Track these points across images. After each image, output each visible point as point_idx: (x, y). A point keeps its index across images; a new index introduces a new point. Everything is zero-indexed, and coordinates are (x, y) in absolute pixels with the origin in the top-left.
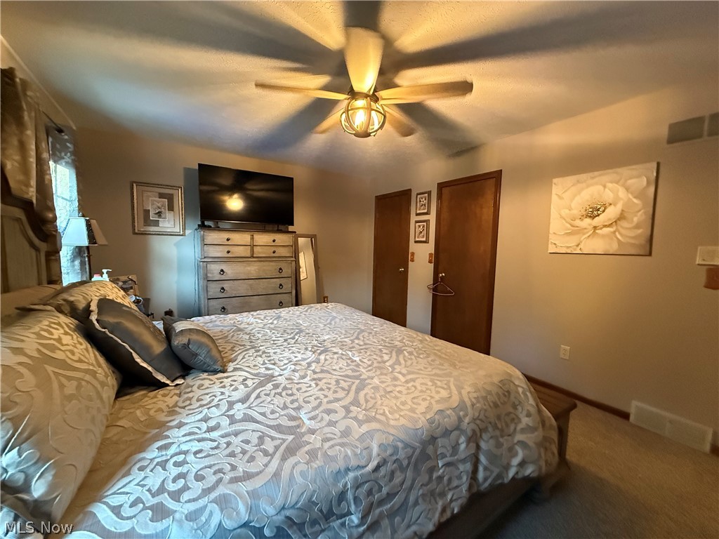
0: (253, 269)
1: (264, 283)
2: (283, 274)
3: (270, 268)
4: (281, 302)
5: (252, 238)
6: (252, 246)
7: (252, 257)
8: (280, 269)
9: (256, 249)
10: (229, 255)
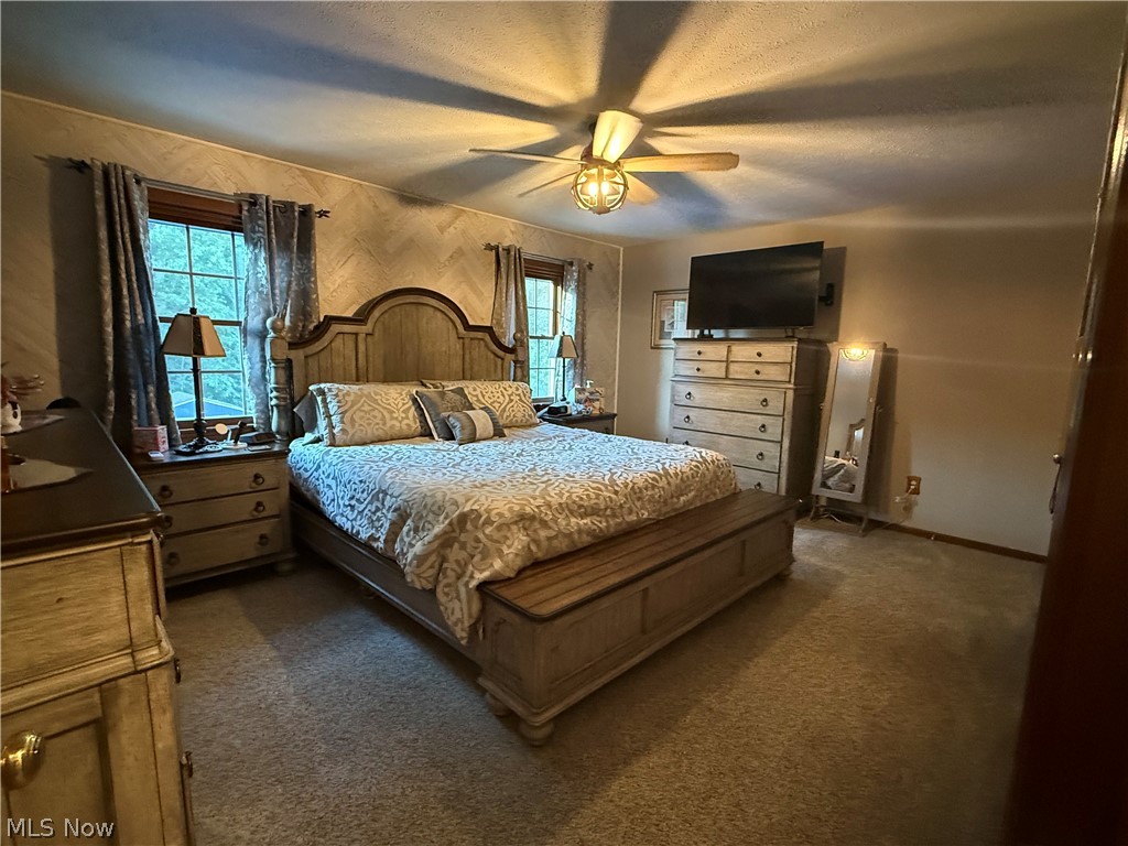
0: (725, 396)
1: (738, 420)
2: (768, 410)
3: (751, 397)
4: (761, 454)
5: (729, 351)
6: (728, 362)
7: (727, 378)
8: (765, 400)
9: (733, 367)
10: (699, 374)
